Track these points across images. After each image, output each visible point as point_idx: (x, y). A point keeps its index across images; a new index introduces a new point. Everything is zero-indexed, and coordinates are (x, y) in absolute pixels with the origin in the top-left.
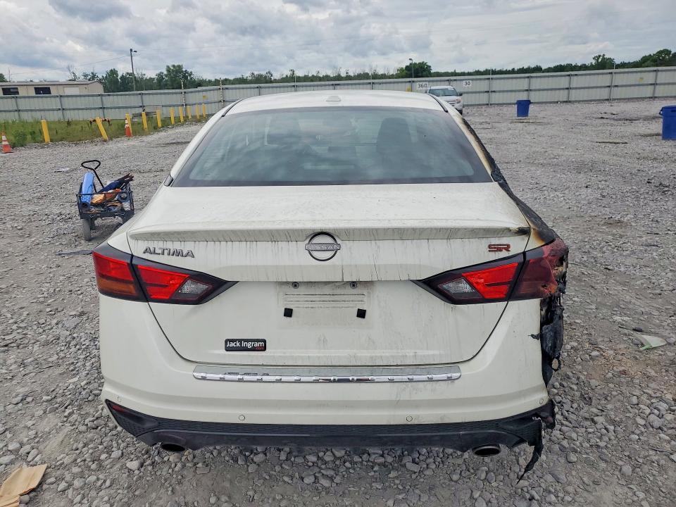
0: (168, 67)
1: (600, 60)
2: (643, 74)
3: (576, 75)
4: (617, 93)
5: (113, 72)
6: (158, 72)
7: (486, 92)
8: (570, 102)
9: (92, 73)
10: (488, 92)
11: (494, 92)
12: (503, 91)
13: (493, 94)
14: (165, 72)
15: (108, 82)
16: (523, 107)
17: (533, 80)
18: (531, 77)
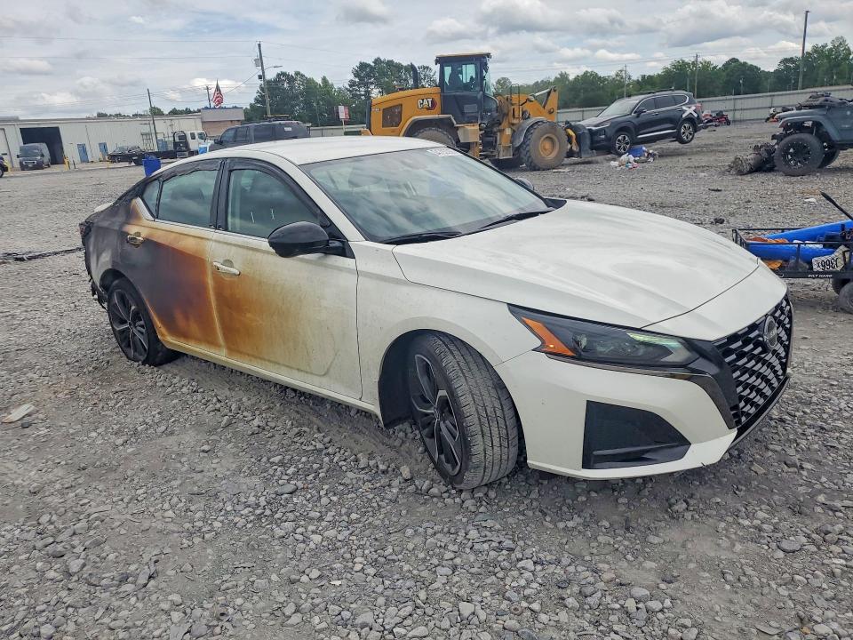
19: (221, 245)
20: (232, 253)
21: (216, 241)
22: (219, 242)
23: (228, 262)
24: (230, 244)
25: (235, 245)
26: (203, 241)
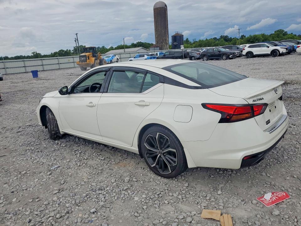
1: (35, 54)
2: (69, 59)
3: (44, 59)
4: (62, 66)
7: (3, 68)
8: (44, 70)
10: (4, 68)
11: (7, 68)
12: (12, 68)
13: (7, 69)
16: (35, 74)
17: (26, 62)
18: (25, 61)
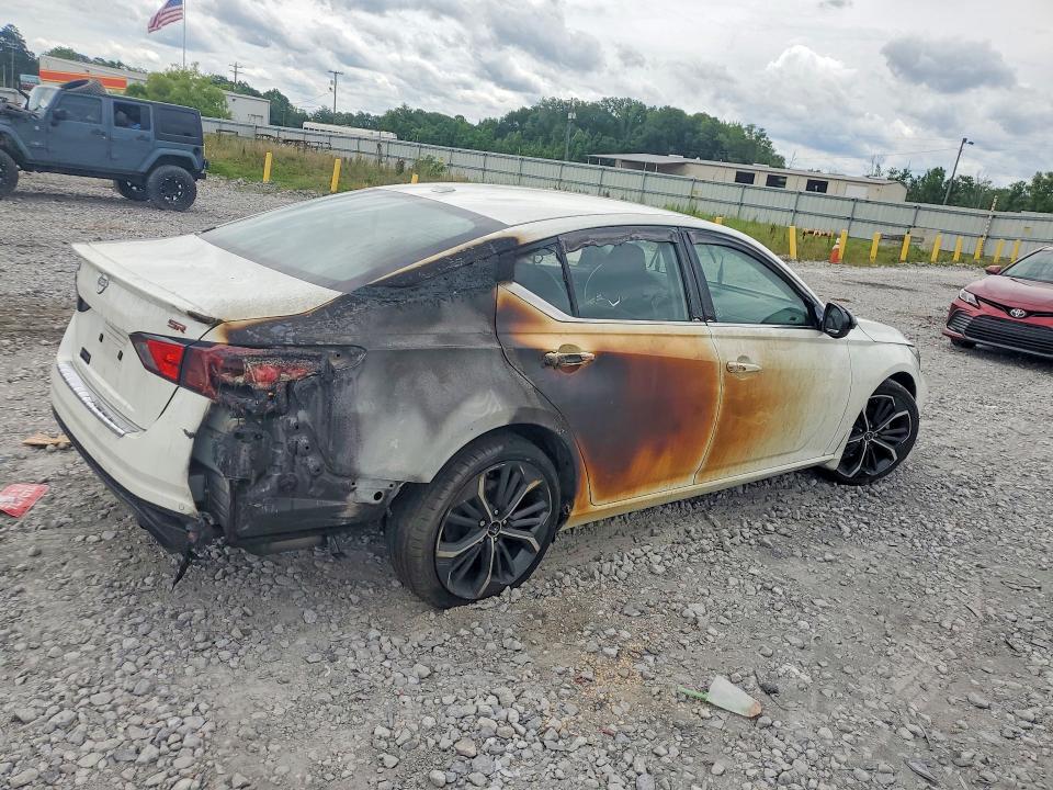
0: (1039, 174)
5: (939, 172)
6: (1016, 180)
9: (905, 170)
14: (1029, 182)
15: (923, 186)
19: (724, 340)
20: (744, 347)
21: (717, 336)
22: (721, 337)
23: (743, 358)
24: (737, 337)
25: (744, 337)
26: (698, 339)
